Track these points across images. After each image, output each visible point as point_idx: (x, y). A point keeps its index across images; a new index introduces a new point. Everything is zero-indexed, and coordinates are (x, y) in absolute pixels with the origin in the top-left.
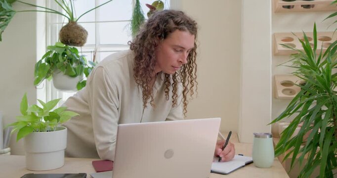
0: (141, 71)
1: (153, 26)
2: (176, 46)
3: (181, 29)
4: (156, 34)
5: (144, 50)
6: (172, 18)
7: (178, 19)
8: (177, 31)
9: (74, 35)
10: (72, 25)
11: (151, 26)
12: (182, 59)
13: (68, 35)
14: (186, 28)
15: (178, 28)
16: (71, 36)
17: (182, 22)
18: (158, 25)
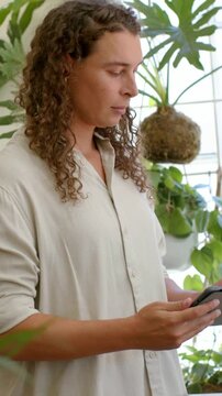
0: (42, 130)
1: (55, 39)
2: (110, 64)
3: (113, 30)
4: (64, 50)
5: (44, 88)
6: (89, 13)
7: (104, 13)
8: (107, 34)
9: (176, 139)
10: (168, 117)
11: (51, 38)
12: (128, 88)
13: (162, 142)
14: (122, 26)
15: (106, 29)
16: (171, 141)
17: (112, 15)
18: (66, 34)
